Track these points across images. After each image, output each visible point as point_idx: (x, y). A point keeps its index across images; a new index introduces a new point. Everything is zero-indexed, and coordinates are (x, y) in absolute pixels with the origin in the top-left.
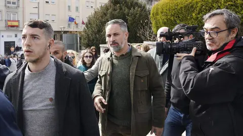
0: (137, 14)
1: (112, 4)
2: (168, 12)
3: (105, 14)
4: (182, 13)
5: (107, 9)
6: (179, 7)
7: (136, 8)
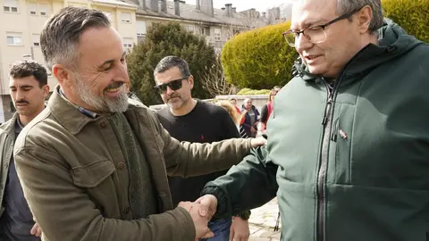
0: (192, 55)
1: (152, 43)
2: (245, 53)
3: (142, 59)
4: (265, 54)
5: (145, 51)
6: (260, 46)
7: (191, 45)
